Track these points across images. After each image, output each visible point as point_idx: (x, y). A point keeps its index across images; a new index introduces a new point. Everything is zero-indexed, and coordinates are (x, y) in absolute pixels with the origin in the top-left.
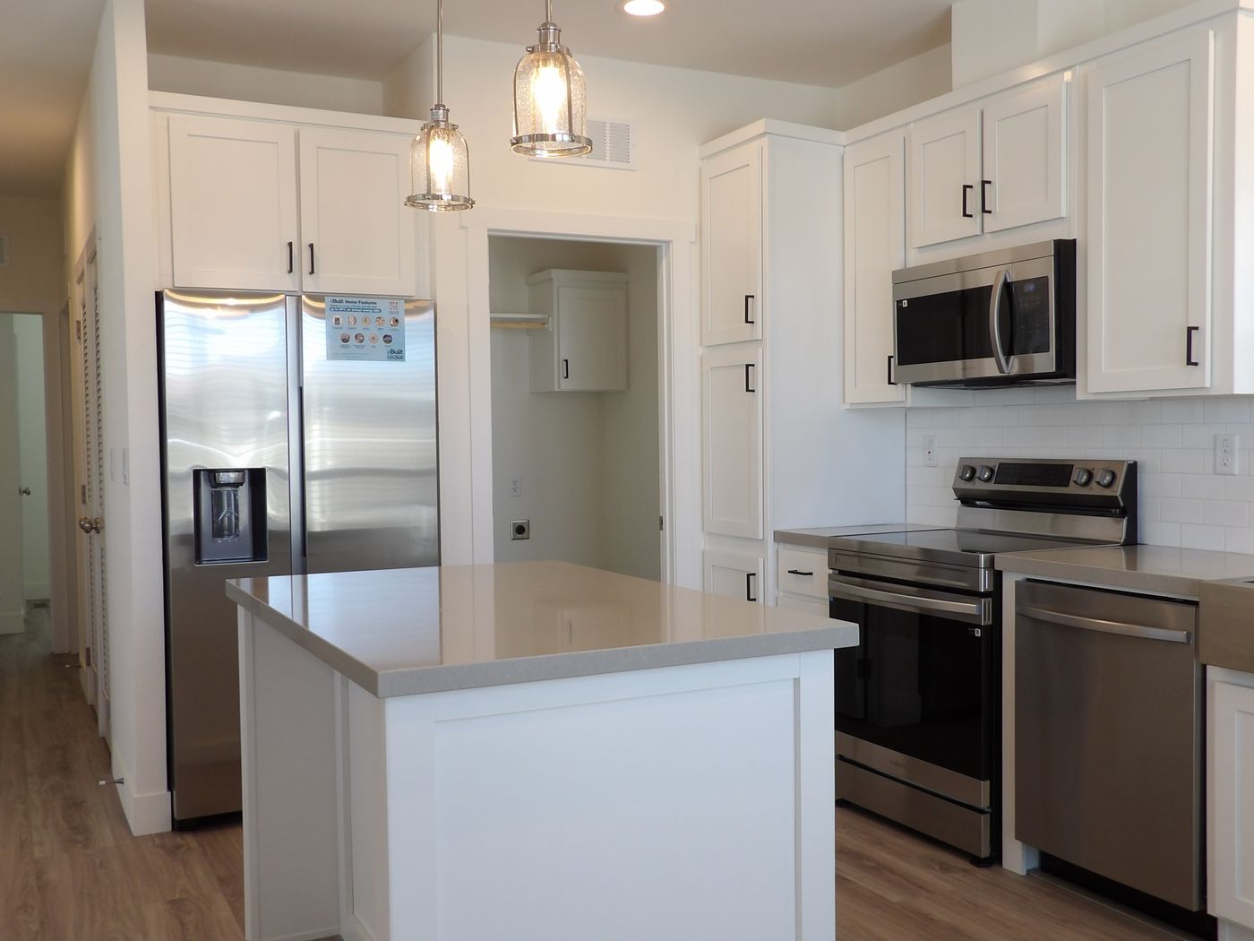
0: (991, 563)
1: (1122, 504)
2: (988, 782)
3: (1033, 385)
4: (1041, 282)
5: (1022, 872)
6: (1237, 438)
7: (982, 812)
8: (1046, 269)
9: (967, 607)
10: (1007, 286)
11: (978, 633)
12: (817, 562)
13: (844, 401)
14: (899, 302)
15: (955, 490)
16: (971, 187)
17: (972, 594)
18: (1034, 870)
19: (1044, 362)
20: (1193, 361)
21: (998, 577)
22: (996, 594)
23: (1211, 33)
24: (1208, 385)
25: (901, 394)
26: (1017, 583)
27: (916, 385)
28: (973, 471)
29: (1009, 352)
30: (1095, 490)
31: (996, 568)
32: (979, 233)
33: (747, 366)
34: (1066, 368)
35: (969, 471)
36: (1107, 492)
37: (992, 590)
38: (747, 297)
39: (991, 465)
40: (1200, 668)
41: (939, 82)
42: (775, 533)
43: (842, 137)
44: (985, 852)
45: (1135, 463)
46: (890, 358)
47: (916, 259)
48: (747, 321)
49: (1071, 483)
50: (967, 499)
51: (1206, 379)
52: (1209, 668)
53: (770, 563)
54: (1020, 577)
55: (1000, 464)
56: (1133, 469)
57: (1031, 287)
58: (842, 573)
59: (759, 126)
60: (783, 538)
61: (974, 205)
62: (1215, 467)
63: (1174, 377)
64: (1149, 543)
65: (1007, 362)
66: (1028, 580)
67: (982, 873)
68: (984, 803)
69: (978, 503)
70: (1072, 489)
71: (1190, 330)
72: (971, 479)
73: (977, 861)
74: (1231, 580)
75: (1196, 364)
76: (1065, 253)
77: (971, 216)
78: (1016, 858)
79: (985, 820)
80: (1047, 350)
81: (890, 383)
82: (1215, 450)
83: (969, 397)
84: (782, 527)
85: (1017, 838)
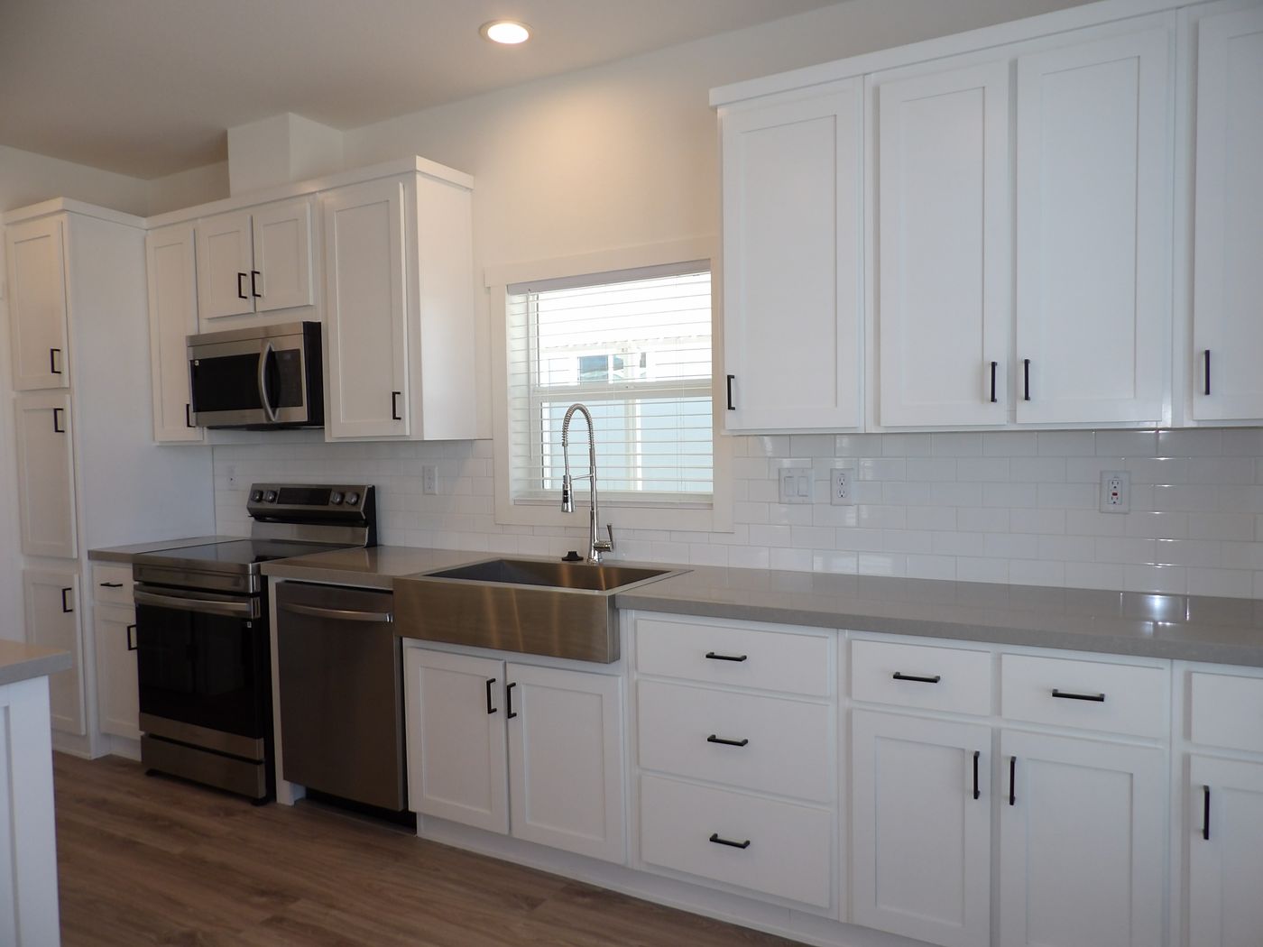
0: (257, 571)
1: (364, 517)
2: (262, 740)
3: (298, 429)
4: (296, 353)
5: (290, 803)
6: (437, 468)
7: (259, 763)
8: (298, 343)
9: (242, 606)
10: (271, 355)
11: (249, 625)
12: (124, 574)
13: (154, 439)
14: (193, 362)
15: (249, 509)
16: (245, 275)
17: (242, 595)
18: (301, 800)
19: (300, 414)
20: (397, 416)
21: (264, 581)
22: (263, 594)
23: (401, 185)
24: (408, 433)
25: (197, 435)
26: (277, 584)
27: (210, 428)
28: (261, 493)
29: (274, 405)
30: (346, 508)
31: (263, 573)
32: (253, 311)
33: (56, 410)
34: (317, 418)
35: (258, 494)
36: (354, 509)
37: (259, 590)
38: (52, 351)
39: (275, 490)
40: (399, 640)
41: (221, 190)
42: (89, 552)
43: (144, 222)
44: (262, 793)
45: (374, 487)
46: (188, 406)
47: (207, 328)
48: (53, 371)
49: (330, 503)
50: (259, 516)
51: (406, 429)
52: (404, 639)
53: (85, 580)
54: (280, 580)
55: (281, 489)
56: (372, 491)
57: (288, 357)
58: (147, 584)
59: (58, 203)
60: (96, 556)
61: (246, 290)
62: (424, 490)
63: (386, 429)
64: (385, 544)
65: (274, 413)
66: (287, 581)
67: (260, 811)
68: (260, 754)
69: (268, 518)
70: (330, 508)
71: (394, 394)
72: (260, 500)
73: (257, 802)
74: (410, 575)
75: (399, 419)
76: (313, 333)
77: (245, 298)
78: (286, 793)
79: (261, 770)
80: (301, 405)
81: (189, 426)
82: (423, 477)
83: (258, 436)
84: (95, 547)
85: (285, 779)
